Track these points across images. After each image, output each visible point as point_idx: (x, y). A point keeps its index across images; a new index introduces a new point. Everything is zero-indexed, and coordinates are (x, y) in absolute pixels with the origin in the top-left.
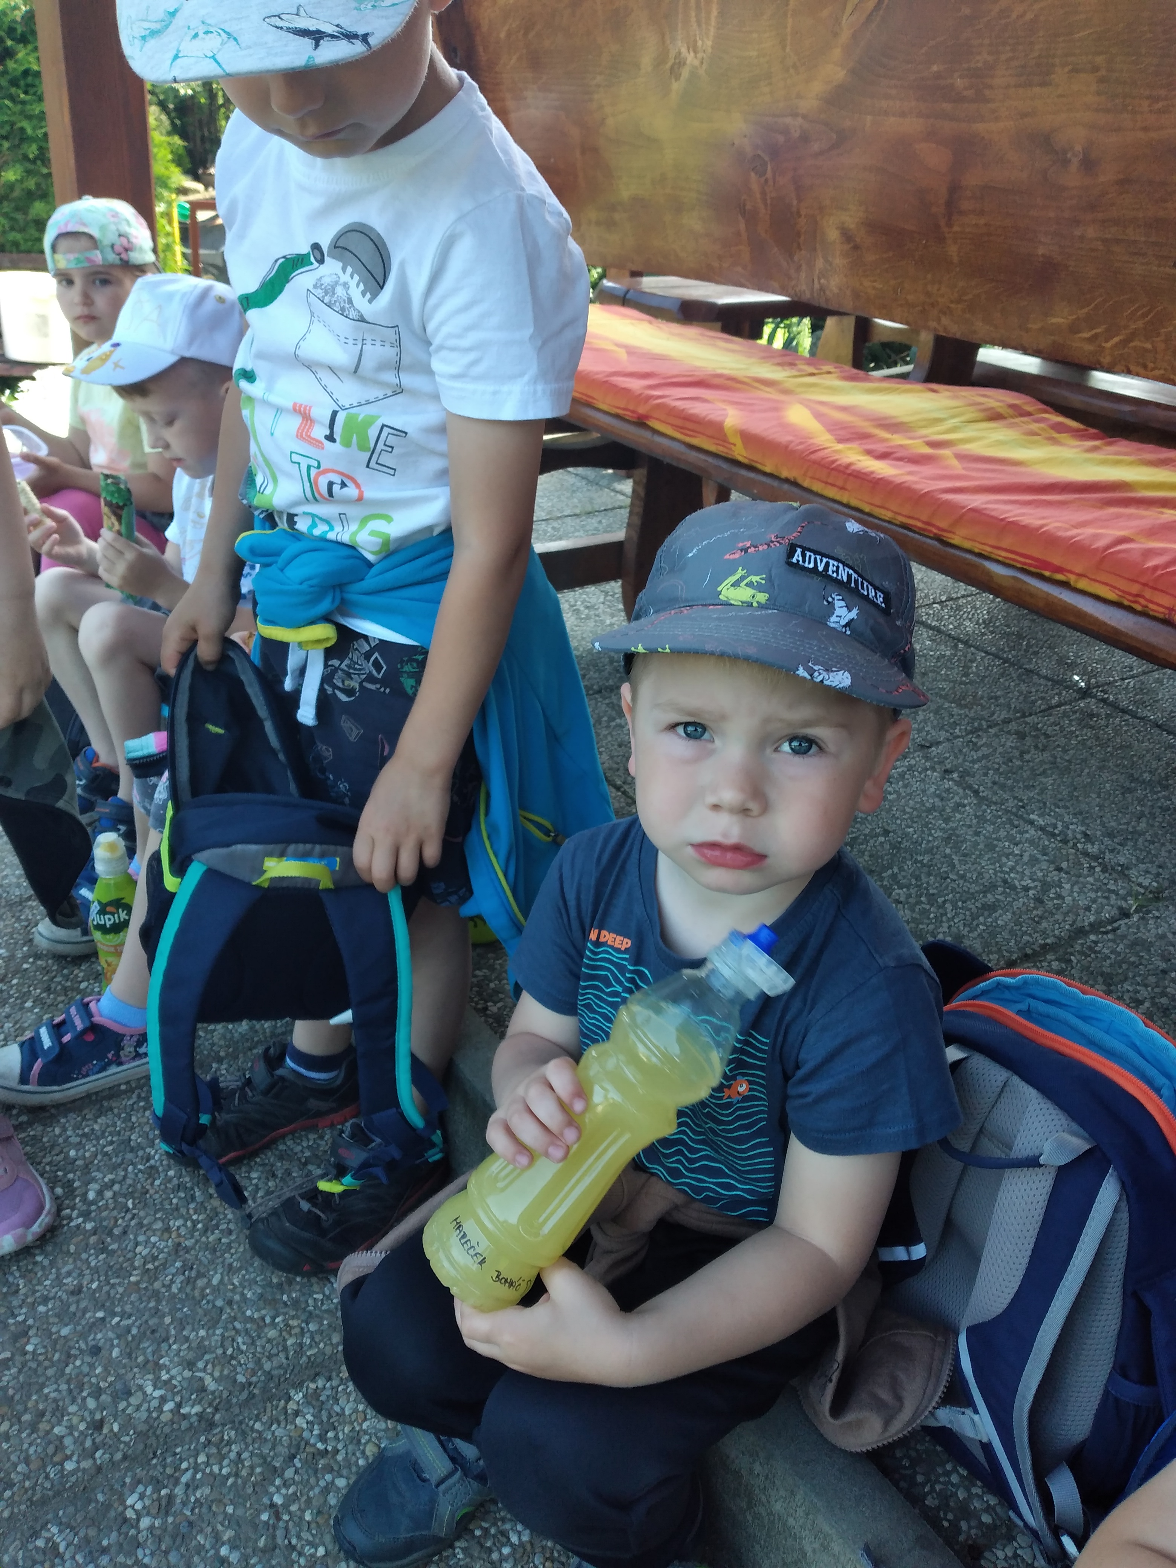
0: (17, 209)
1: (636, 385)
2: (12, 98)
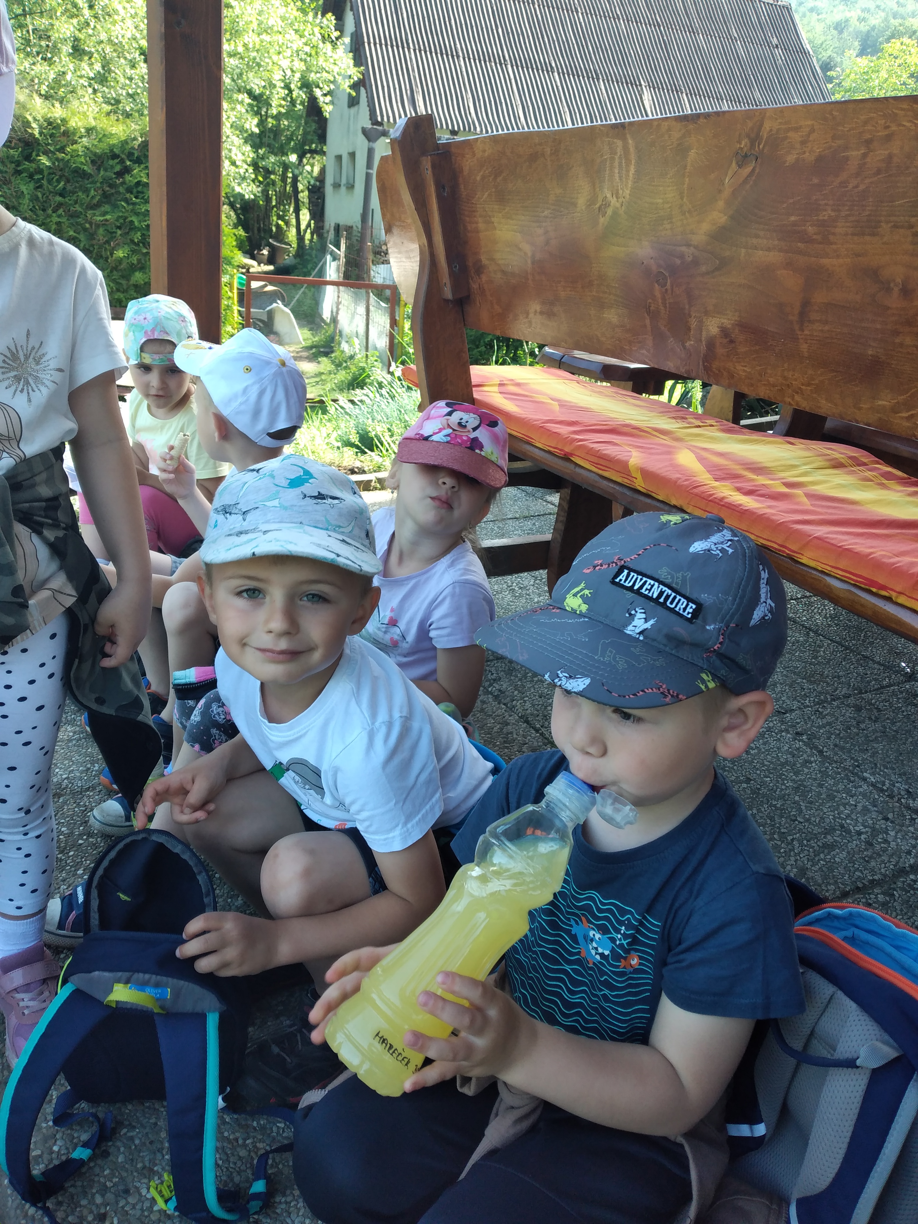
0: (123, 277)
1: (564, 430)
2: (127, 201)
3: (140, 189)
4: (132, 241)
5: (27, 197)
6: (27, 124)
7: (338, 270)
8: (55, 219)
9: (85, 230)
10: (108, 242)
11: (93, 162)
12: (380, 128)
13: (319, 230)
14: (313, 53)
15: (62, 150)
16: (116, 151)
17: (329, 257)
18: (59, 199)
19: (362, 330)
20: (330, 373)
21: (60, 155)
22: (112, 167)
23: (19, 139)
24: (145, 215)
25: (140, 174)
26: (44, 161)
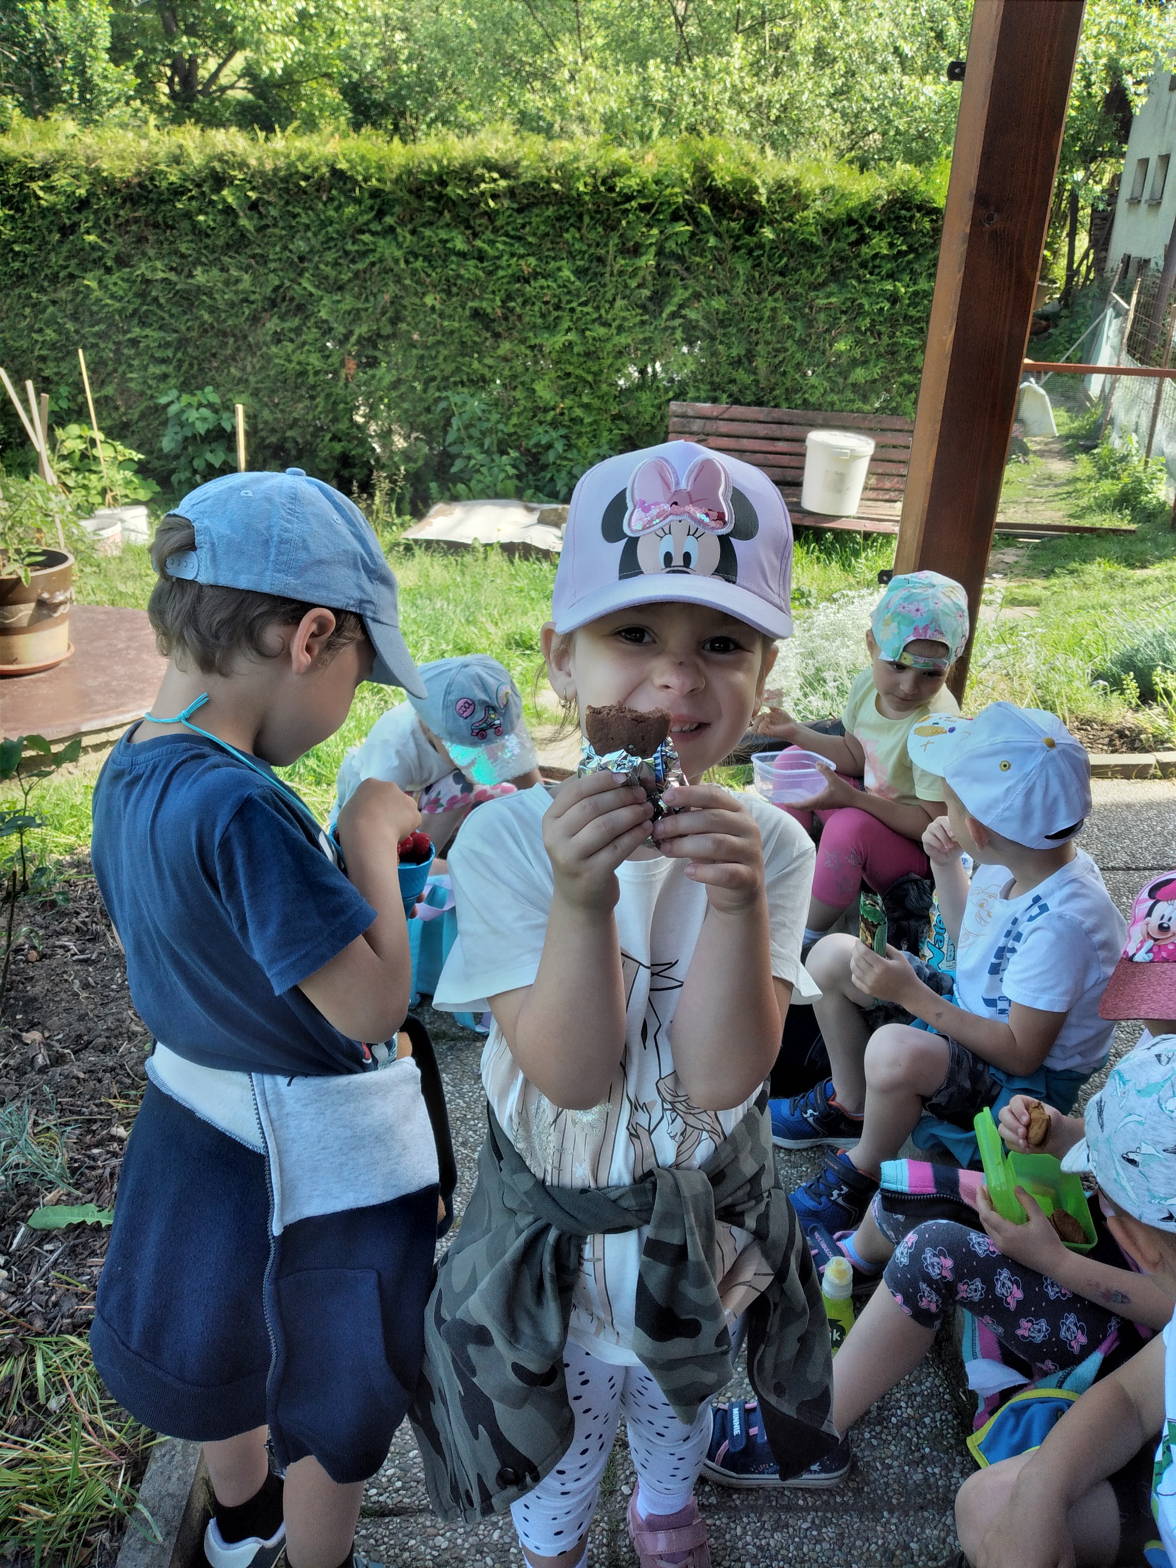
5: (742, 278)
6: (755, 190)
7: (1121, 331)
8: (770, 304)
9: (803, 316)
10: (827, 331)
11: (825, 231)
13: (1099, 264)
14: (1131, 23)
15: (790, 218)
16: (855, 215)
17: (1110, 312)
18: (778, 279)
19: (1145, 423)
20: (1090, 479)
21: (787, 225)
22: (847, 236)
23: (742, 207)
24: (878, 296)
25: (880, 243)
26: (768, 233)
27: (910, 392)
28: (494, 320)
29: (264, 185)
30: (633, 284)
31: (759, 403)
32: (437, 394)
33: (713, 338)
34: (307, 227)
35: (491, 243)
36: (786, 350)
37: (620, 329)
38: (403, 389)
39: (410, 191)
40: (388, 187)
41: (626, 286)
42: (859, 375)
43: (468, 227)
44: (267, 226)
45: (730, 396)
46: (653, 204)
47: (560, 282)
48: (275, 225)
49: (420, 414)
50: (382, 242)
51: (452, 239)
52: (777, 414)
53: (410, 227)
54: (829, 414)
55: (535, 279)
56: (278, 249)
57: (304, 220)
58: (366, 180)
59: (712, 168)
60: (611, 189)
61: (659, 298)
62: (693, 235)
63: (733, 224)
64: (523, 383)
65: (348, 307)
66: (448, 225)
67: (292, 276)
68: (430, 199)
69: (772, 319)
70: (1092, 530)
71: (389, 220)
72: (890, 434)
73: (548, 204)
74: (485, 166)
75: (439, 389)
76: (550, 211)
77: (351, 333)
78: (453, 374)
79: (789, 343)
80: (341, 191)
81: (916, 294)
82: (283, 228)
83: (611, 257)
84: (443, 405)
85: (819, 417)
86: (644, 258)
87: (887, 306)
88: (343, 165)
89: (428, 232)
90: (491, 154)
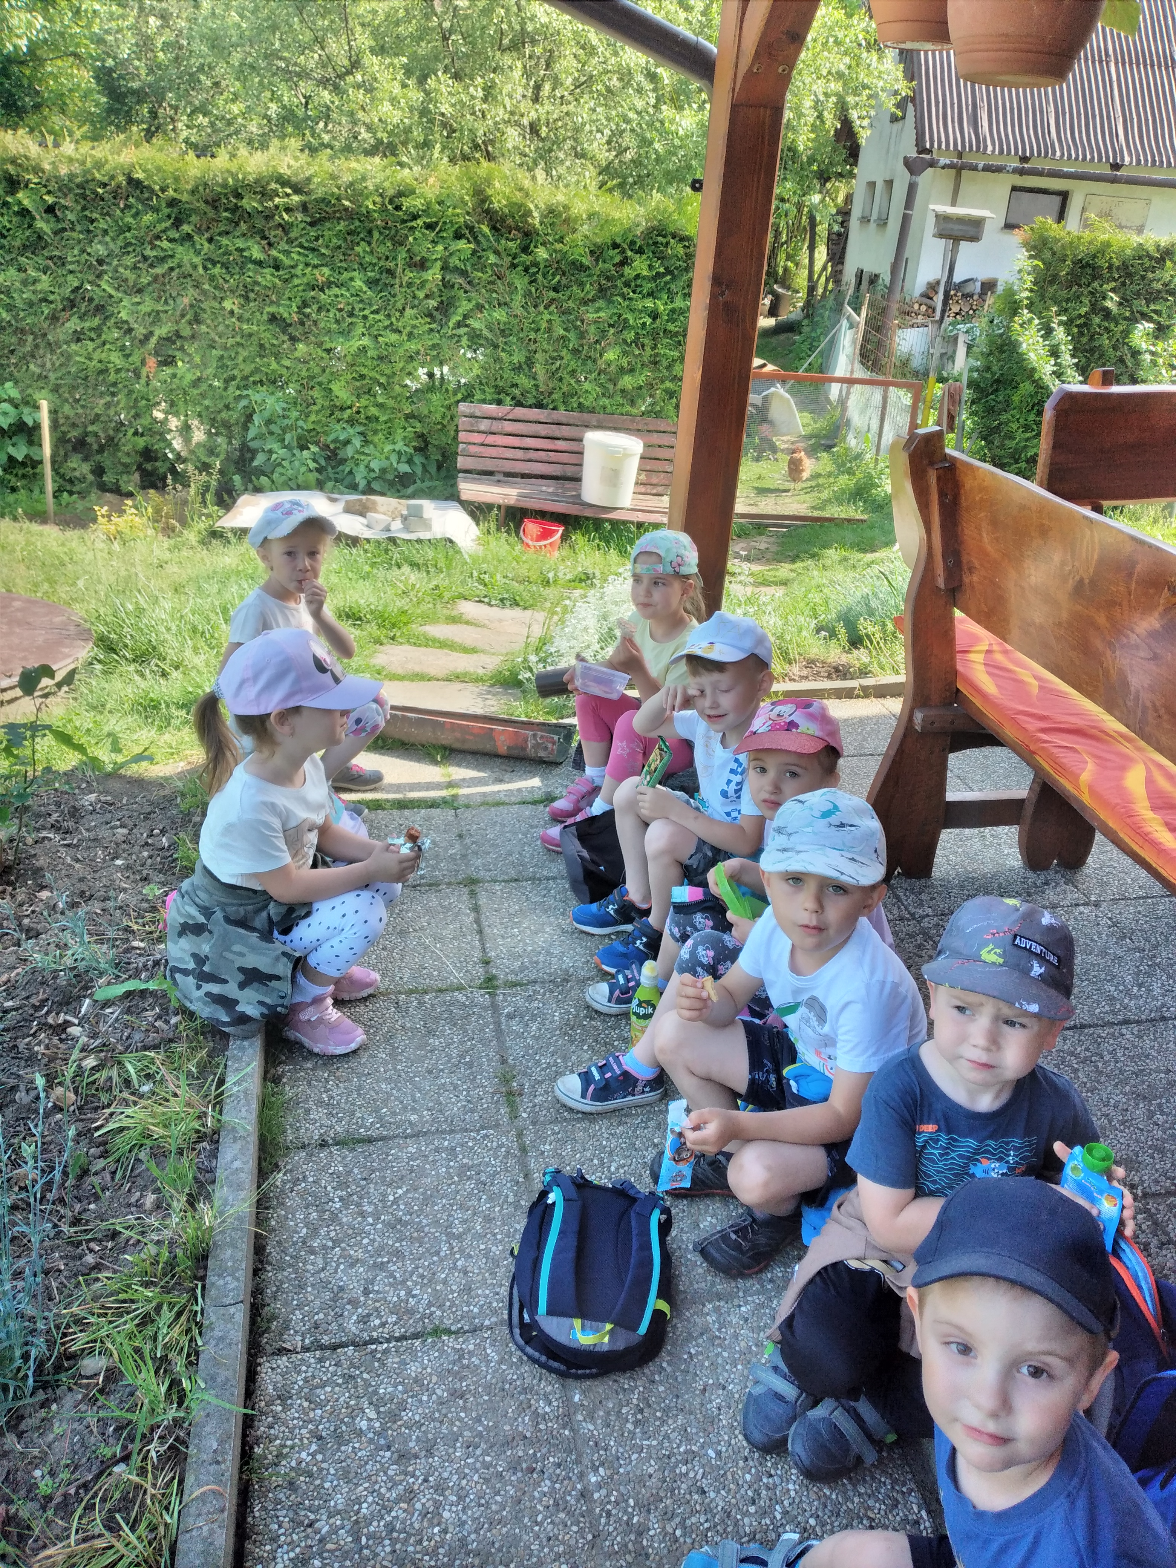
0: (610, 381)
3: (639, 282)
4: (625, 341)
5: (521, 292)
6: (529, 213)
7: (854, 342)
8: (546, 316)
9: (576, 328)
10: (597, 342)
11: (592, 253)
12: (928, 157)
13: (836, 276)
14: (854, 63)
15: (561, 240)
16: (618, 241)
17: (845, 323)
18: (552, 294)
19: (875, 425)
20: (830, 475)
21: (559, 246)
22: (612, 258)
23: (518, 229)
24: (641, 312)
25: (640, 266)
26: (542, 253)
27: (671, 398)
28: (290, 325)
29: (60, 190)
30: (421, 294)
31: (539, 405)
32: (238, 392)
33: (496, 347)
34: (105, 232)
35: (287, 253)
36: (562, 358)
37: (410, 335)
38: (204, 387)
39: (207, 202)
40: (185, 197)
41: (414, 297)
42: (627, 381)
43: (264, 237)
44: (65, 230)
45: (513, 399)
46: (437, 223)
47: (353, 291)
48: (72, 229)
49: (219, 412)
50: (180, 249)
51: (249, 248)
52: (556, 416)
53: (207, 235)
54: (601, 416)
55: (329, 287)
56: (76, 252)
57: (102, 225)
58: (163, 190)
59: (490, 192)
60: (398, 208)
61: (445, 307)
62: (474, 252)
63: (510, 244)
64: (320, 384)
65: (149, 309)
66: (244, 235)
67: (91, 278)
68: (226, 210)
69: (549, 330)
70: (830, 520)
71: (186, 228)
72: (655, 435)
73: (339, 219)
74: (277, 182)
75: (238, 388)
76: (342, 226)
77: (151, 333)
78: (252, 374)
79: (564, 353)
80: (138, 199)
81: (673, 311)
82: (81, 232)
83: (399, 270)
84: (244, 402)
85: (593, 419)
86: (430, 272)
87: (649, 321)
88: (139, 175)
89: (225, 241)
90: (284, 170)
